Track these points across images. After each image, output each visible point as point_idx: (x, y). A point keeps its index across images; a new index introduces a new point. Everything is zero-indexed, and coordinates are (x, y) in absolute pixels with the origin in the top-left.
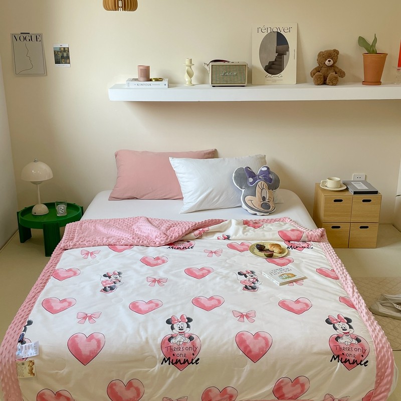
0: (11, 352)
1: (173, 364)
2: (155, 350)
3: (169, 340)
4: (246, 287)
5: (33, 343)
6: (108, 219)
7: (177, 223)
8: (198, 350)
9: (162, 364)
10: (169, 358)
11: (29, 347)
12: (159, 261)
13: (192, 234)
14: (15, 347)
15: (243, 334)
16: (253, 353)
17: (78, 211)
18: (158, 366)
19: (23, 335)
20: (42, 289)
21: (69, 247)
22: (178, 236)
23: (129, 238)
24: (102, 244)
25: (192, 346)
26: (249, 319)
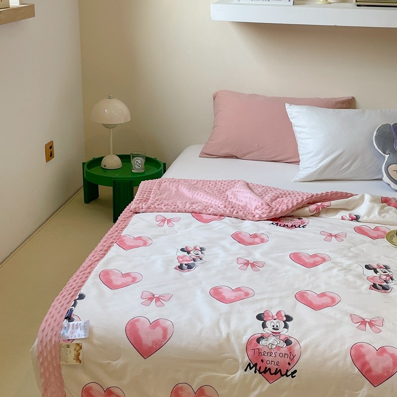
0: (55, 329)
1: (260, 373)
2: (238, 352)
3: (258, 340)
4: (374, 286)
5: (82, 322)
6: (195, 180)
7: (287, 193)
8: (296, 358)
9: (245, 370)
10: (256, 364)
11: (77, 326)
12: (257, 240)
13: (307, 209)
14: (60, 325)
15: (362, 346)
16: (373, 373)
17: (159, 169)
18: (240, 372)
19: (71, 311)
20: (102, 258)
21: (141, 210)
22: (286, 209)
23: (219, 205)
24: (184, 211)
25: (288, 353)
26: (373, 328)
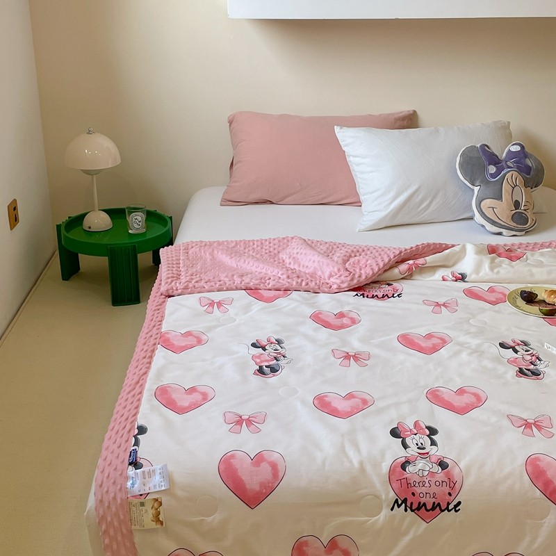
0: (119, 482)
1: (412, 511)
2: (378, 485)
3: (403, 466)
4: (521, 371)
5: (157, 467)
6: (232, 241)
7: (360, 250)
8: (457, 486)
9: (392, 509)
10: (406, 499)
11: (149, 473)
12: (345, 321)
13: (396, 271)
14: (124, 475)
15: (538, 459)
18: (385, 512)
19: (135, 452)
20: (149, 368)
21: (175, 292)
22: (371, 273)
23: (279, 275)
24: (234, 288)
25: (446, 480)
26: (543, 431)
